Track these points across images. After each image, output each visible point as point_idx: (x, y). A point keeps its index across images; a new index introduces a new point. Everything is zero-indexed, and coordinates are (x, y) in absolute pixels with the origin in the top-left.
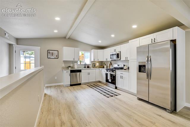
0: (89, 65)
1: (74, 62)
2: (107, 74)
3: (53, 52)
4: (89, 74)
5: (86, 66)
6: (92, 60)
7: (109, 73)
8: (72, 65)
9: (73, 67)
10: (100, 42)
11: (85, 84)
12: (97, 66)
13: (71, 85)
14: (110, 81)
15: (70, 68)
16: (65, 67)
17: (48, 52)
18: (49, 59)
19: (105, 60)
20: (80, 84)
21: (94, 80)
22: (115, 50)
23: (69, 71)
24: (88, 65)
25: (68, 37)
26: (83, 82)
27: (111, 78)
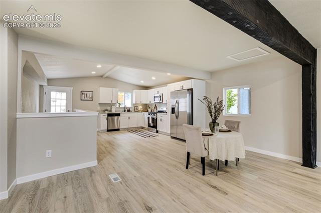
0: (130, 108)
1: (111, 105)
2: (149, 118)
3: (87, 92)
4: (129, 118)
5: (126, 110)
6: (134, 102)
7: (150, 116)
8: (109, 108)
9: (110, 111)
10: (142, 82)
11: (125, 129)
12: (139, 109)
13: (108, 131)
14: (152, 125)
15: (106, 112)
16: (102, 110)
17: (81, 93)
18: (82, 101)
19: (148, 103)
20: (118, 130)
21: (135, 126)
22: (158, 92)
23: (107, 115)
24: (128, 108)
25: (105, 76)
26: (122, 127)
27: (153, 123)
